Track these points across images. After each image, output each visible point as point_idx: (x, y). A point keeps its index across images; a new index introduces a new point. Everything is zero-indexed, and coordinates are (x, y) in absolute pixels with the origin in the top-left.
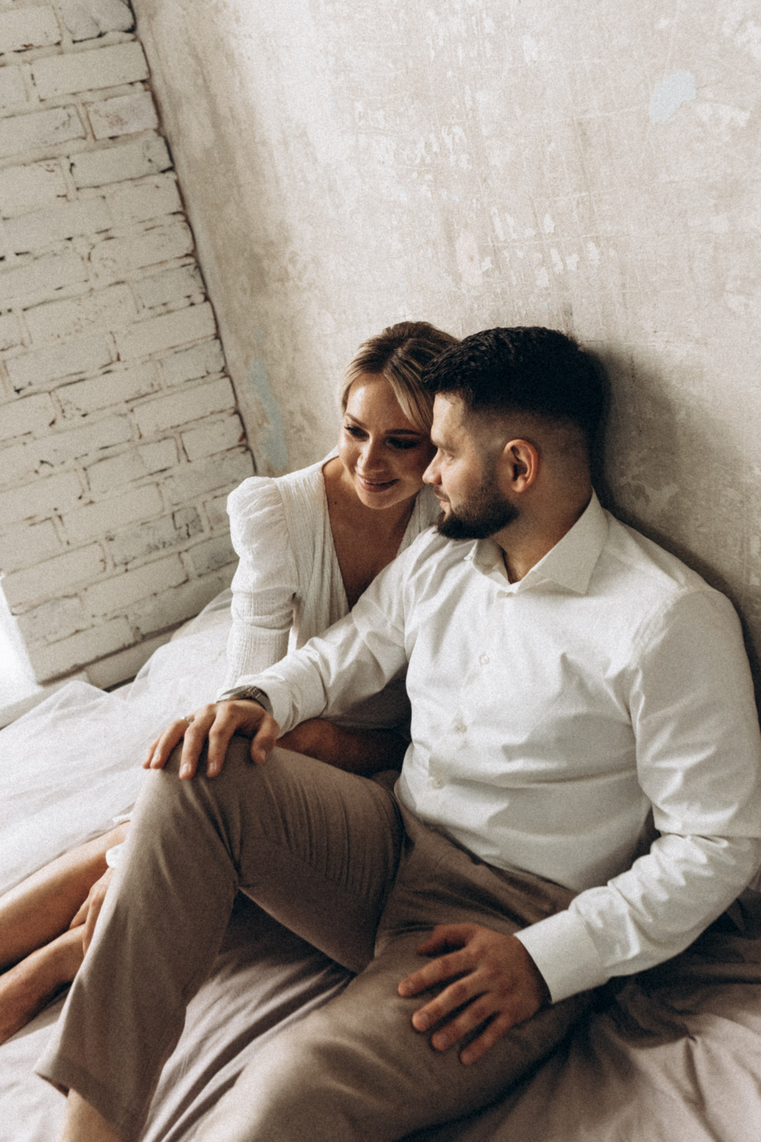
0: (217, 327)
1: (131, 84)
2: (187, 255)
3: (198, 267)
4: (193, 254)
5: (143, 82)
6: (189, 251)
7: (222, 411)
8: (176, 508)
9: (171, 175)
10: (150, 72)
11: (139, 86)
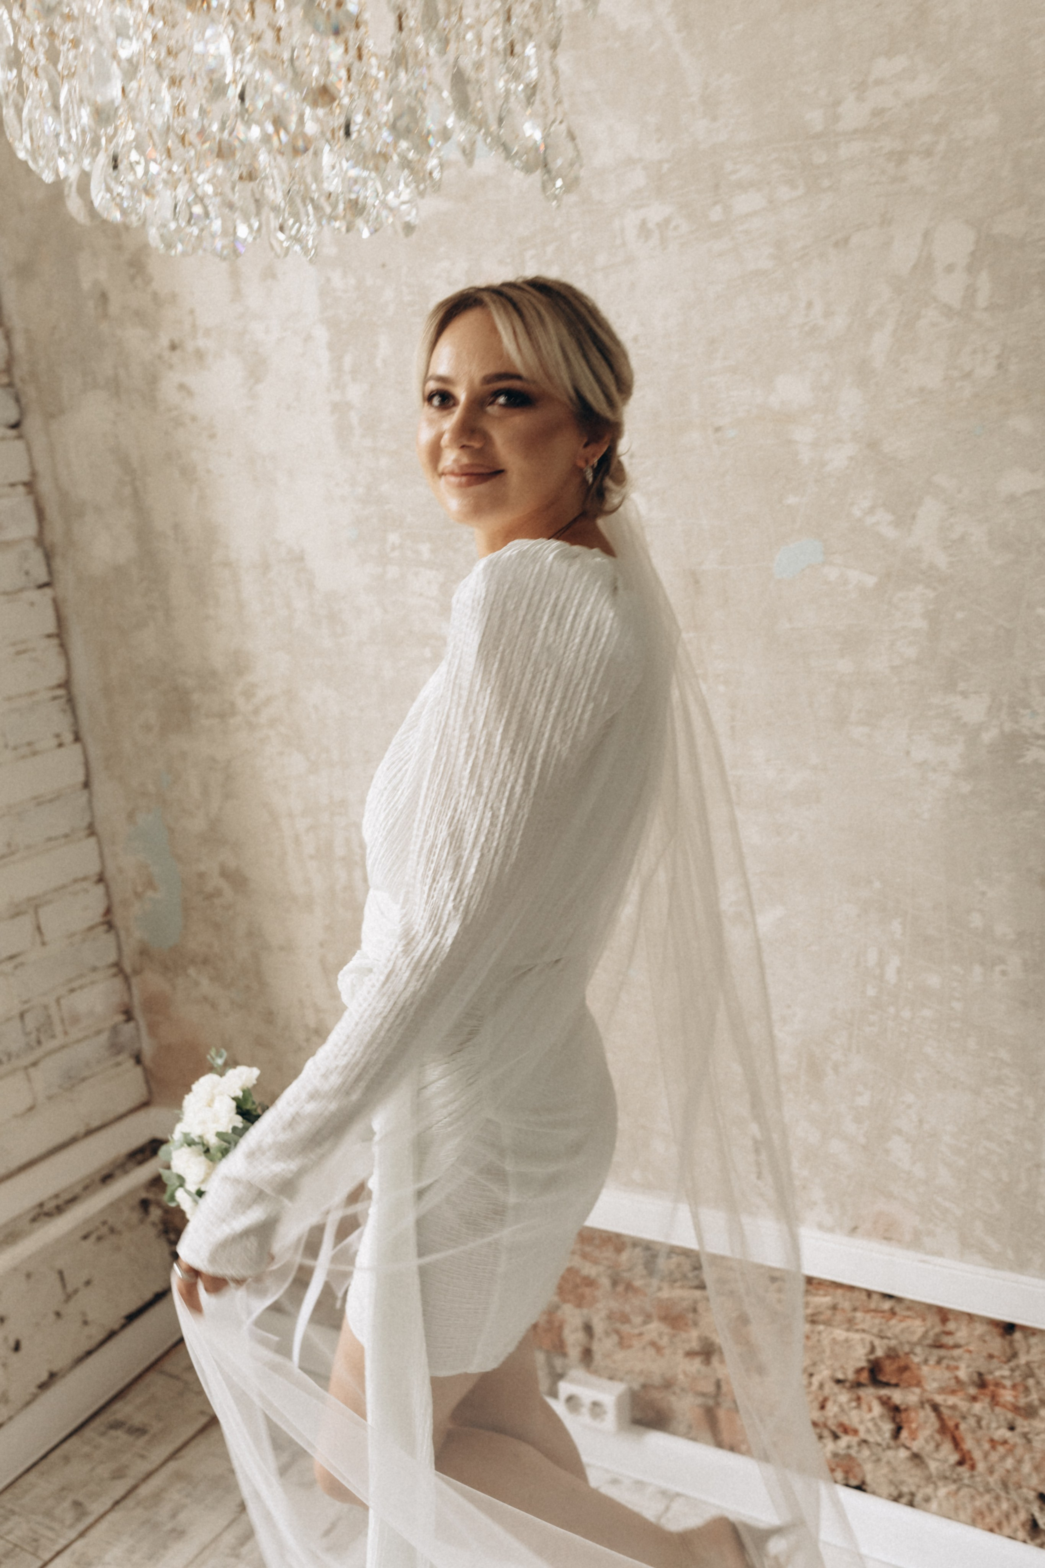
0: (88, 774)
1: (13, 485)
2: (59, 686)
3: (71, 701)
4: (66, 684)
5: (26, 484)
6: (61, 681)
7: (85, 879)
8: (26, 1006)
9: (48, 591)
10: (34, 474)
11: (21, 489)
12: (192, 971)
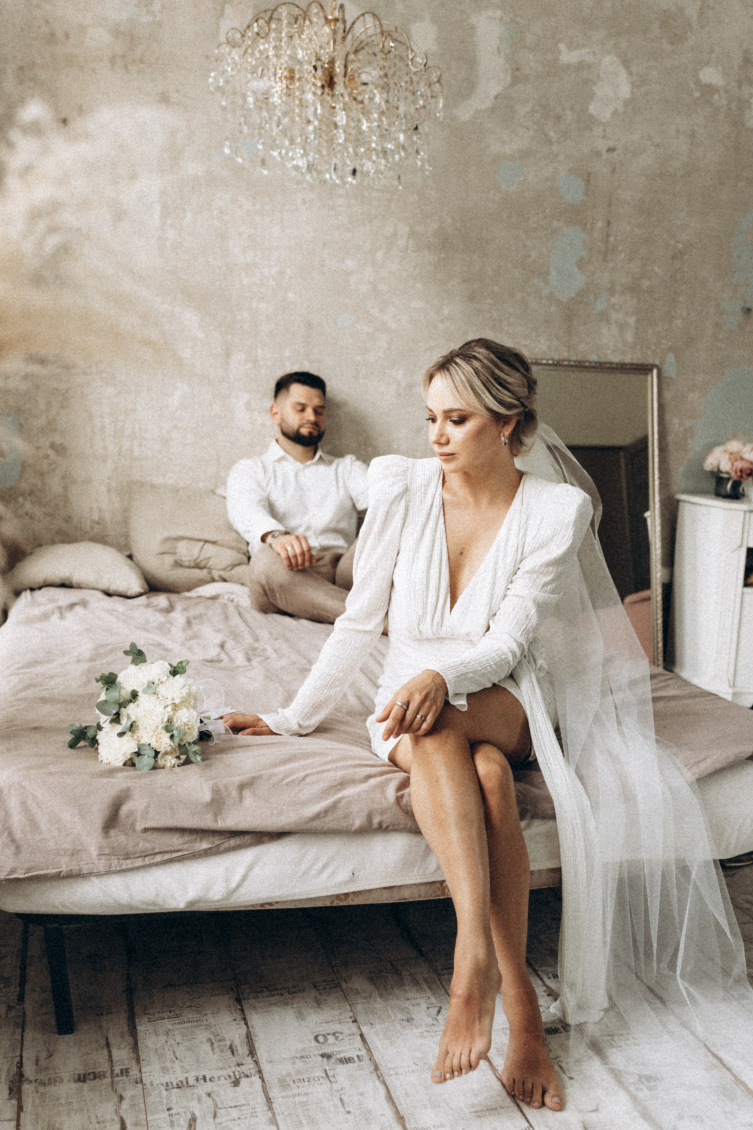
12: (20, 499)
